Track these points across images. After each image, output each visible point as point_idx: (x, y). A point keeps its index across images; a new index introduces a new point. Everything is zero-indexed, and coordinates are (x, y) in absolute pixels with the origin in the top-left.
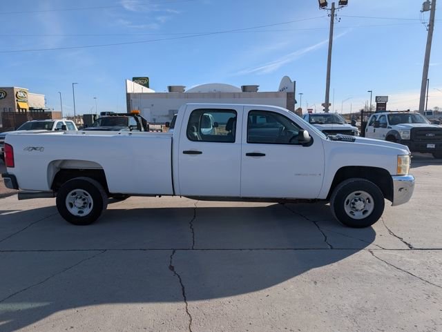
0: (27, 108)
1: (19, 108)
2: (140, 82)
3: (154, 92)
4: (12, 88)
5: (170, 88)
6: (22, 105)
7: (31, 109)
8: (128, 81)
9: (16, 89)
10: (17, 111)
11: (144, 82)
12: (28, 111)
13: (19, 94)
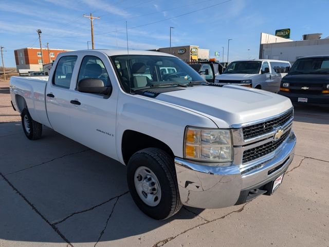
0: (197, 59)
1: (192, 60)
2: (282, 33)
3: (292, 41)
4: (189, 46)
5: (305, 37)
6: (194, 58)
7: (199, 60)
8: (263, 34)
9: (192, 47)
10: (190, 61)
11: (285, 33)
12: (197, 61)
13: (192, 50)
